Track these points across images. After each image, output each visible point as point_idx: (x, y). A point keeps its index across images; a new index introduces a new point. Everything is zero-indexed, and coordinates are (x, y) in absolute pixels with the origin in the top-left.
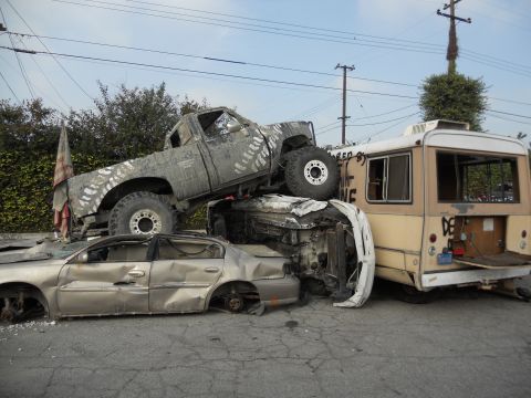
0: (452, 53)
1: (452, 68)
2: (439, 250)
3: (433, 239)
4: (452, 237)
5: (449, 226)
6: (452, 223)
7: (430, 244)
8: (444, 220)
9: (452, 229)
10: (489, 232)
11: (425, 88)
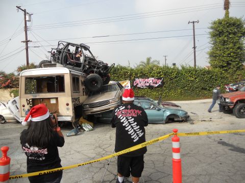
0: (227, 6)
1: (227, 14)
2: (26, 110)
3: (24, 106)
4: (31, 105)
5: (29, 102)
6: (31, 101)
7: (23, 108)
8: (27, 100)
9: (31, 103)
10: (54, 104)
11: (212, 28)
